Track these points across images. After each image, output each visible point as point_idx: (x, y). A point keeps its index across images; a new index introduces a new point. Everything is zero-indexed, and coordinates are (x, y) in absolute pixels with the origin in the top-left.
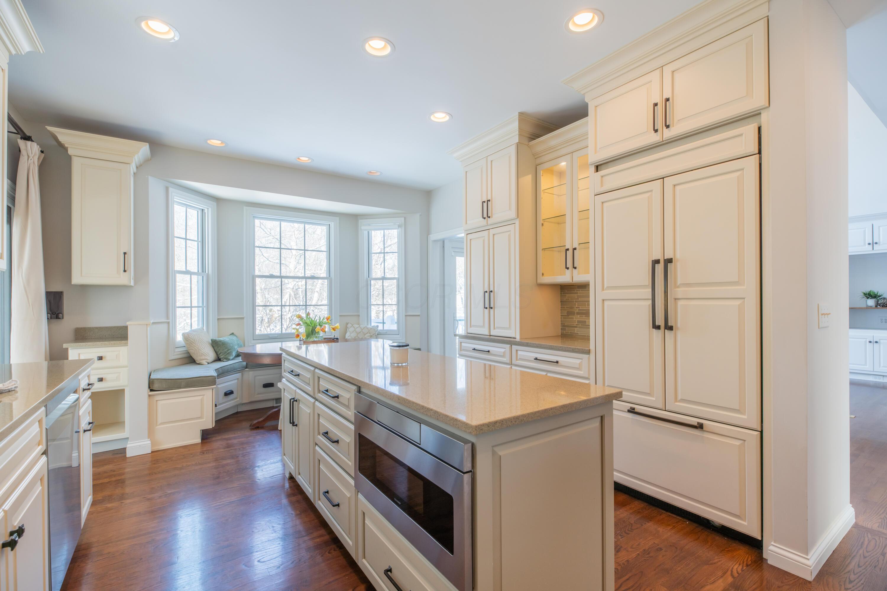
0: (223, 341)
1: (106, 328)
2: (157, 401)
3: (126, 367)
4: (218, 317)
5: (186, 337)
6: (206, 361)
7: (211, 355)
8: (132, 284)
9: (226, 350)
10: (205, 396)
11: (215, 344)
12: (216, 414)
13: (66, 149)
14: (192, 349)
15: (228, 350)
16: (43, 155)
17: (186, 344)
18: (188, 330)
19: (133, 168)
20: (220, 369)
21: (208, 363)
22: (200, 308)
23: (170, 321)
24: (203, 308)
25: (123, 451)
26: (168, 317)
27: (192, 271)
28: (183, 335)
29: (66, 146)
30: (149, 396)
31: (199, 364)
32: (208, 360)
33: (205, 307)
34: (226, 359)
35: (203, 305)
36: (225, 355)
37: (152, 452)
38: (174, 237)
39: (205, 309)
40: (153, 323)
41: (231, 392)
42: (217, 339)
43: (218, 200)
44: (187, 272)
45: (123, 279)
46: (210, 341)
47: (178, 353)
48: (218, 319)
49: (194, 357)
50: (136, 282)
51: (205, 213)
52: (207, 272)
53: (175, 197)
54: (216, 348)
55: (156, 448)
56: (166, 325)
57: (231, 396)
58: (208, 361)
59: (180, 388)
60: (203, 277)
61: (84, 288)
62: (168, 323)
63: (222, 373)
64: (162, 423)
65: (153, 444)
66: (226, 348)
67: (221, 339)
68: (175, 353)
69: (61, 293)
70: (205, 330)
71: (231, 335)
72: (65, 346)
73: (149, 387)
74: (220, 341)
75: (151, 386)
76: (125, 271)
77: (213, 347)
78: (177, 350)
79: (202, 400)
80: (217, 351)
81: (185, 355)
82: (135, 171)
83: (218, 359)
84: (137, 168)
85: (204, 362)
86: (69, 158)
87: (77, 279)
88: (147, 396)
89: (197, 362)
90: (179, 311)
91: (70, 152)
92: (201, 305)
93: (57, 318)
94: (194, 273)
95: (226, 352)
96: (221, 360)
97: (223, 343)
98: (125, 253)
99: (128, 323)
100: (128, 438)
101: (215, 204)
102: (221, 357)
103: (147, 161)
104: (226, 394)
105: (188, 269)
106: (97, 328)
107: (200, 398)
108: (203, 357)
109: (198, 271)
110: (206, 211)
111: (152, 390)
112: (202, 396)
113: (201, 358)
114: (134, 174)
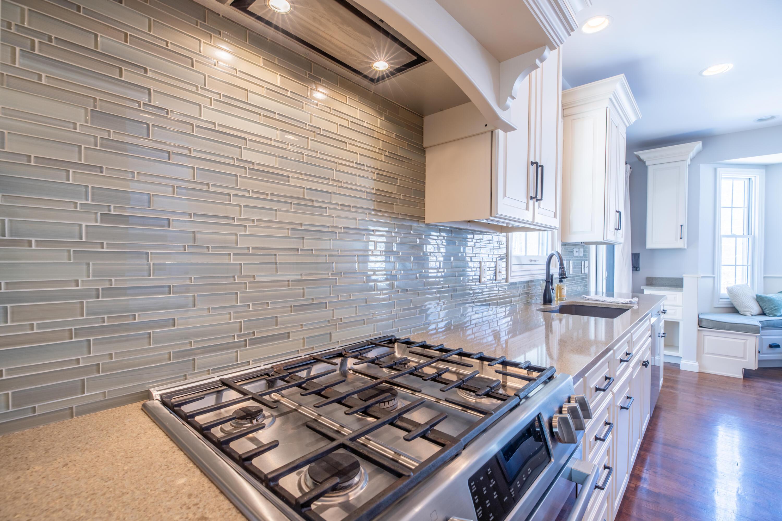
0: (770, 297)
1: (667, 278)
2: (704, 335)
3: (680, 306)
4: (765, 276)
5: (730, 291)
6: (750, 313)
7: (756, 309)
8: (686, 248)
9: (772, 306)
10: (748, 341)
11: (759, 300)
12: (759, 361)
13: (644, 162)
14: (736, 301)
15: (774, 307)
16: (631, 170)
17: (730, 296)
18: (731, 284)
19: (689, 161)
20: (764, 322)
21: (752, 315)
22: (745, 267)
23: (716, 276)
24: (748, 267)
25: (678, 365)
26: (713, 273)
27: (737, 234)
28: (728, 289)
29: (645, 160)
30: (698, 330)
31: (742, 315)
32: (752, 312)
33: (749, 265)
34: (772, 314)
35: (748, 264)
36: (771, 311)
37: (699, 372)
38: (721, 207)
39: (749, 267)
40: (702, 277)
41: (778, 346)
42: (763, 295)
43: (766, 167)
44: (733, 236)
45: (681, 244)
46: (755, 297)
47: (722, 303)
48: (764, 277)
49: (738, 308)
50: (688, 247)
51: (752, 181)
52: (753, 234)
53: (722, 175)
54: (761, 303)
55: (703, 371)
56: (711, 280)
57: (777, 350)
58: (752, 314)
59: (724, 329)
60: (748, 239)
61: (653, 250)
62: (714, 278)
63: (767, 326)
64: (708, 353)
65: (700, 366)
66: (773, 304)
67: (768, 295)
68: (720, 303)
69: (639, 254)
70: (749, 286)
71: (778, 293)
72: (642, 287)
73: (698, 324)
74: (766, 297)
75: (700, 323)
76: (681, 238)
77: (758, 302)
78: (721, 300)
79: (745, 344)
80: (762, 306)
81: (729, 306)
82: (690, 163)
83: (763, 314)
84: (691, 160)
85: (748, 313)
86: (647, 167)
87: (650, 245)
88: (696, 330)
89: (740, 313)
90: (723, 269)
91: (647, 164)
92: (745, 263)
93: (636, 270)
94: (739, 236)
95: (772, 308)
96: (767, 314)
97: (769, 299)
98: (681, 226)
99: (683, 276)
100: (681, 357)
101: (764, 171)
102: (766, 311)
103: (699, 153)
104: (771, 346)
105: (732, 233)
106: (660, 278)
107: (743, 341)
108: (747, 309)
109: (744, 234)
110: (753, 179)
111: (700, 327)
112: (745, 341)
113: (745, 310)
114: (689, 165)
